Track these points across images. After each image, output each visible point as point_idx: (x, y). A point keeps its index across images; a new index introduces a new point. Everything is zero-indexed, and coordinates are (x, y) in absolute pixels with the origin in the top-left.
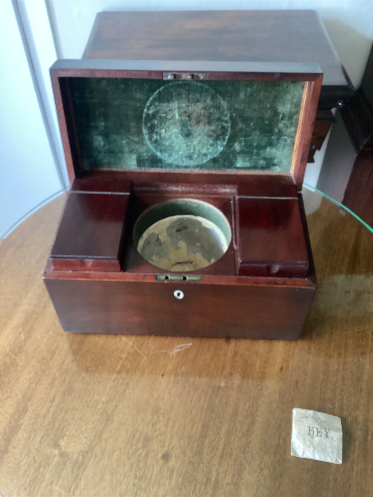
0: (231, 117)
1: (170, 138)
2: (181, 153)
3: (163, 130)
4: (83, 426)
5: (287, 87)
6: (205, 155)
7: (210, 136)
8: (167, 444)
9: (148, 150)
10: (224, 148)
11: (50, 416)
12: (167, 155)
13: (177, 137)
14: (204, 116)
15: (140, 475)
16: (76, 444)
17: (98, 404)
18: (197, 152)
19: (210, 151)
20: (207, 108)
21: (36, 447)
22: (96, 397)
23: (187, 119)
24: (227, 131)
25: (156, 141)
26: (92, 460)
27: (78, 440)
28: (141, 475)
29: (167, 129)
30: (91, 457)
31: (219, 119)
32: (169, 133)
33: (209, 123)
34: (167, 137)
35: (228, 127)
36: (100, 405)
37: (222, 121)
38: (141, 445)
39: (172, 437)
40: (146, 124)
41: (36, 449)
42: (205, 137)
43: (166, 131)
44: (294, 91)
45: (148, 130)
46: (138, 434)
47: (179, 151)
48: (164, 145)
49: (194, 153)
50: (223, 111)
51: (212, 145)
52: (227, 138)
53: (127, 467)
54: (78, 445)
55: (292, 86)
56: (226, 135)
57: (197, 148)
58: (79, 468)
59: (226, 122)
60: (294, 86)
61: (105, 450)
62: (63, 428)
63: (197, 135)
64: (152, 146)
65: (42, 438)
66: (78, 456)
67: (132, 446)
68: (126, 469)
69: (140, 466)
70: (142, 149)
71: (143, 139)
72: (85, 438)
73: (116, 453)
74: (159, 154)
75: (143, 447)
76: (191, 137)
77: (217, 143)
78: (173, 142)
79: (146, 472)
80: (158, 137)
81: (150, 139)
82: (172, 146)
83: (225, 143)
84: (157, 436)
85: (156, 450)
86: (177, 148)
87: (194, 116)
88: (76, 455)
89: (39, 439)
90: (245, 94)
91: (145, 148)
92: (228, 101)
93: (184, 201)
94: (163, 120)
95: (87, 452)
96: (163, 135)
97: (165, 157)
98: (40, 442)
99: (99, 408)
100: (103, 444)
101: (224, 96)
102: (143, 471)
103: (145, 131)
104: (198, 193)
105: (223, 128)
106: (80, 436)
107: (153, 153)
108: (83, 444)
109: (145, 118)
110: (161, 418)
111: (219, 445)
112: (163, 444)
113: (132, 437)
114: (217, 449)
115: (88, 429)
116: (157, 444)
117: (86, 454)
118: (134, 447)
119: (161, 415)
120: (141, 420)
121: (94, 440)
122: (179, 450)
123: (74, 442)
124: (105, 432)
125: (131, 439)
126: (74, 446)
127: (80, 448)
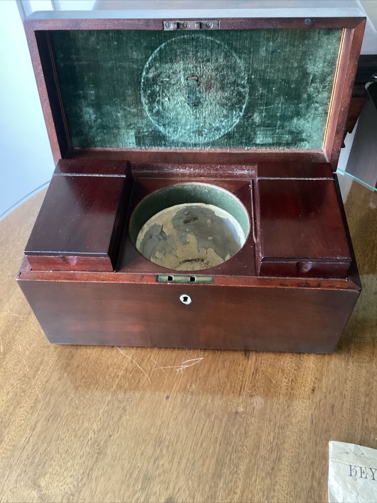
4: (69, 461)
8: (171, 486)
11: (30, 448)
16: (60, 485)
17: (88, 433)
21: (11, 487)
22: (86, 424)
27: (62, 479)
36: (91, 434)
38: (140, 486)
39: (178, 476)
41: (11, 490)
46: (136, 471)
54: (62, 486)
62: (45, 464)
65: (19, 476)
67: (128, 487)
72: (71, 476)
75: (143, 489)
84: (160, 475)
85: (158, 492)
88: (60, 498)
89: (15, 477)
93: (192, 185)
98: (16, 481)
99: (89, 437)
100: (93, 484)
106: (65, 474)
108: (68, 484)
110: (164, 452)
111: (237, 488)
112: (167, 486)
113: (128, 475)
114: (235, 493)
115: (75, 465)
116: (159, 486)
117: (72, 497)
118: (131, 489)
119: (165, 447)
120: (140, 454)
121: (82, 479)
122: (187, 493)
123: (57, 481)
124: (95, 470)
125: (127, 478)
126: (57, 486)
127: (64, 489)
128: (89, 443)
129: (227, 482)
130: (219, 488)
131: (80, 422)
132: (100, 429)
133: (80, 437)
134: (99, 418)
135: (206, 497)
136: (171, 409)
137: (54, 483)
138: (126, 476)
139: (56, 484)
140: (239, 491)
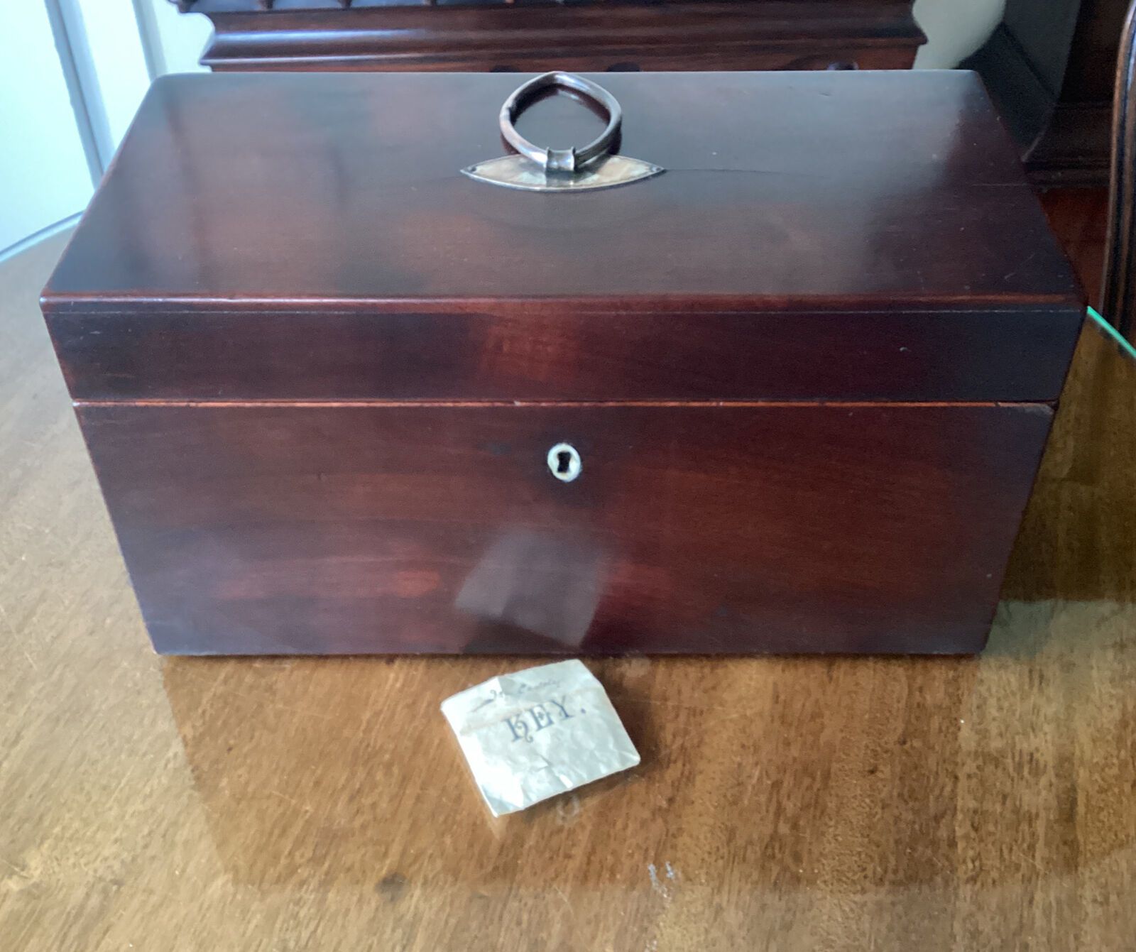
4: (110, 809)
8: (396, 849)
15: (297, 942)
16: (83, 861)
26: (135, 903)
27: (88, 848)
28: (303, 942)
30: (132, 896)
38: (309, 854)
39: (414, 828)
46: (300, 823)
53: (257, 919)
58: (86, 930)
61: (183, 871)
62: (41, 818)
66: (88, 895)
67: (276, 857)
68: (252, 926)
69: (302, 914)
72: (116, 841)
73: (219, 880)
75: (316, 860)
79: (319, 931)
84: (364, 827)
85: (357, 865)
88: (79, 893)
95: (118, 883)
100: (178, 856)
102: (312, 927)
108: (106, 859)
110: (379, 776)
111: (573, 845)
112: (383, 849)
113: (277, 832)
114: (568, 856)
115: (127, 817)
116: (363, 851)
117: (115, 888)
118: (283, 861)
119: (381, 767)
120: (311, 784)
121: (146, 846)
122: (439, 864)
123: (76, 854)
124: (184, 824)
125: (274, 838)
126: (74, 865)
127: (95, 871)
128: (171, 766)
129: (547, 834)
130: (526, 846)
131: (146, 722)
132: (202, 735)
133: (145, 754)
134: (200, 711)
135: (490, 868)
136: (398, 685)
137: (68, 859)
138: (271, 834)
139: (72, 861)
140: (579, 852)
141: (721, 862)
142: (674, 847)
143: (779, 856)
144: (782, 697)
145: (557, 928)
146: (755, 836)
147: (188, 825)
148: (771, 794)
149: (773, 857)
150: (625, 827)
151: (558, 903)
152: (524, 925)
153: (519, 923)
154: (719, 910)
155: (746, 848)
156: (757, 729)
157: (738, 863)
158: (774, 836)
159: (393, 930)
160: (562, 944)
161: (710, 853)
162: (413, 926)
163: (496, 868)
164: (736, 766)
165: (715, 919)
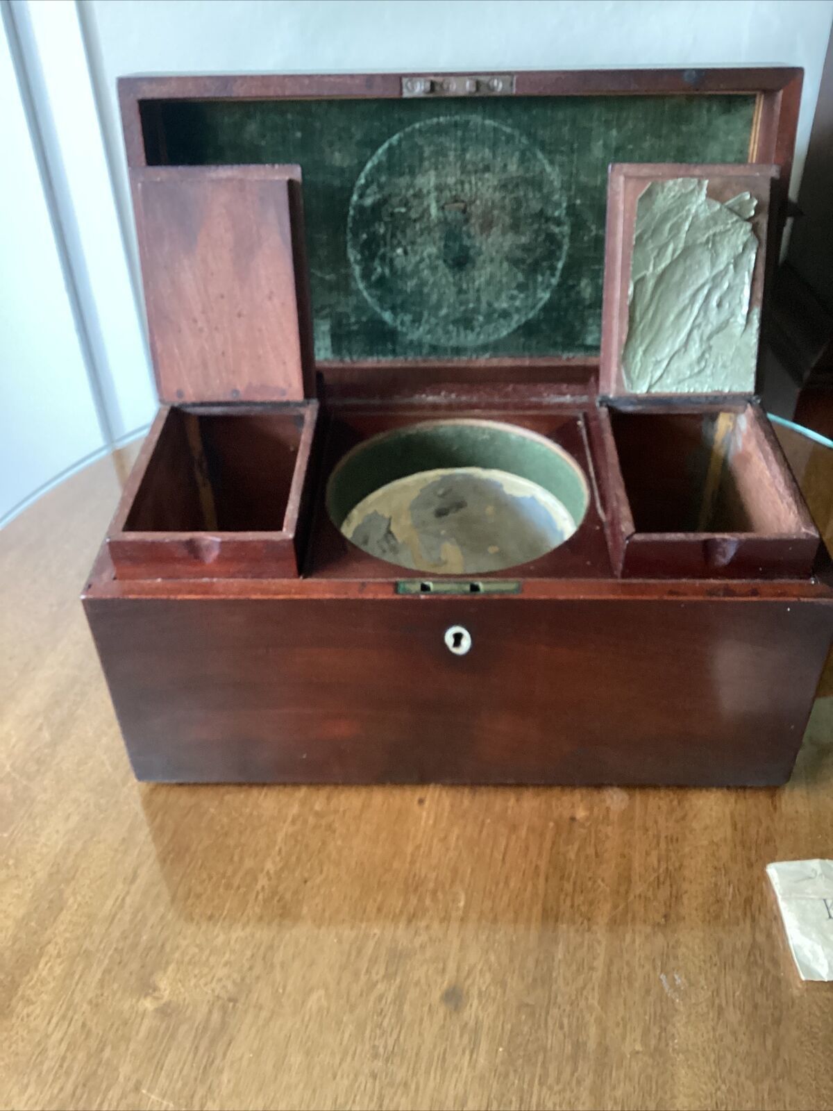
0: (571, 209)
1: (416, 271)
2: (444, 312)
3: (399, 251)
4: (217, 936)
5: (709, 123)
6: (505, 314)
7: (515, 262)
8: (451, 966)
9: (361, 308)
10: (553, 293)
11: (128, 918)
12: (408, 318)
13: (434, 269)
14: (503, 208)
15: (385, 1047)
16: (202, 982)
17: (256, 880)
18: (484, 306)
19: (518, 303)
20: (510, 187)
21: (90, 995)
22: (249, 863)
23: (460, 216)
24: (560, 247)
25: (382, 281)
26: (249, 1019)
27: (206, 970)
28: (390, 1048)
29: (409, 248)
30: (246, 1012)
31: (541, 215)
32: (414, 259)
33: (515, 227)
34: (409, 268)
35: (564, 236)
36: (262, 881)
37: (548, 220)
38: (382, 972)
39: (463, 946)
40: (356, 235)
41: (90, 1002)
42: (505, 265)
43: (406, 252)
44: (727, 134)
45: (362, 253)
46: (371, 944)
47: (438, 306)
48: (401, 292)
49: (476, 311)
50: (551, 193)
51: (521, 287)
52: (560, 265)
53: (350, 1029)
54: (206, 984)
55: (720, 122)
56: (558, 259)
57: (484, 299)
58: (213, 1042)
59: (559, 223)
60: (727, 122)
61: (284, 989)
62: (163, 945)
63: (484, 262)
64: (370, 295)
65: (107, 971)
66: (210, 1012)
67: (356, 974)
68: (347, 1035)
69: (385, 1023)
70: (346, 306)
71: (348, 277)
72: (226, 964)
73: (314, 996)
74: (387, 316)
75: (388, 977)
76: (469, 266)
77: (535, 281)
78: (422, 284)
79: (402, 1038)
80: (387, 271)
81: (366, 275)
82: (421, 293)
83: (554, 281)
84: (423, 947)
85: (423, 981)
86: (434, 297)
87: (477, 209)
88: (204, 1009)
89: (99, 976)
90: (605, 146)
91: (353, 301)
92: (562, 165)
93: (455, 426)
94: (399, 225)
95: (233, 1000)
96: (399, 263)
97: (402, 323)
98: (102, 983)
99: (259, 887)
100: (278, 975)
101: (550, 150)
102: (395, 1036)
103: (353, 255)
104: (490, 406)
105: (551, 238)
106: (212, 960)
107: (376, 312)
108: (220, 980)
109: (354, 217)
110: (428, 902)
111: (594, 958)
112: (441, 966)
113: (354, 953)
114: (592, 968)
115: (232, 942)
116: (425, 968)
117: (231, 1005)
118: (363, 978)
119: (428, 894)
120: (375, 910)
121: (251, 968)
122: (488, 977)
123: (195, 976)
124: (279, 947)
125: (353, 957)
126: (196, 986)
127: (213, 991)
128: (260, 897)
129: (571, 949)
130: (557, 960)
131: (236, 858)
132: (282, 869)
133: (239, 888)
134: (277, 848)
135: (530, 980)
136: (431, 822)
137: (189, 981)
138: (349, 955)
139: (192, 983)
140: (599, 964)
141: (715, 970)
142: (676, 958)
143: (760, 961)
144: (739, 826)
145: (593, 1030)
146: (739, 945)
147: (282, 947)
148: (745, 908)
149: (756, 962)
150: (633, 941)
151: (590, 1008)
152: (566, 1028)
153: (561, 1027)
154: (720, 1011)
155: (733, 957)
156: (725, 852)
157: (729, 969)
158: (754, 945)
159: (461, 1036)
160: (600, 1044)
161: (704, 961)
162: (476, 1031)
163: (535, 980)
164: (713, 886)
165: (719, 1018)
